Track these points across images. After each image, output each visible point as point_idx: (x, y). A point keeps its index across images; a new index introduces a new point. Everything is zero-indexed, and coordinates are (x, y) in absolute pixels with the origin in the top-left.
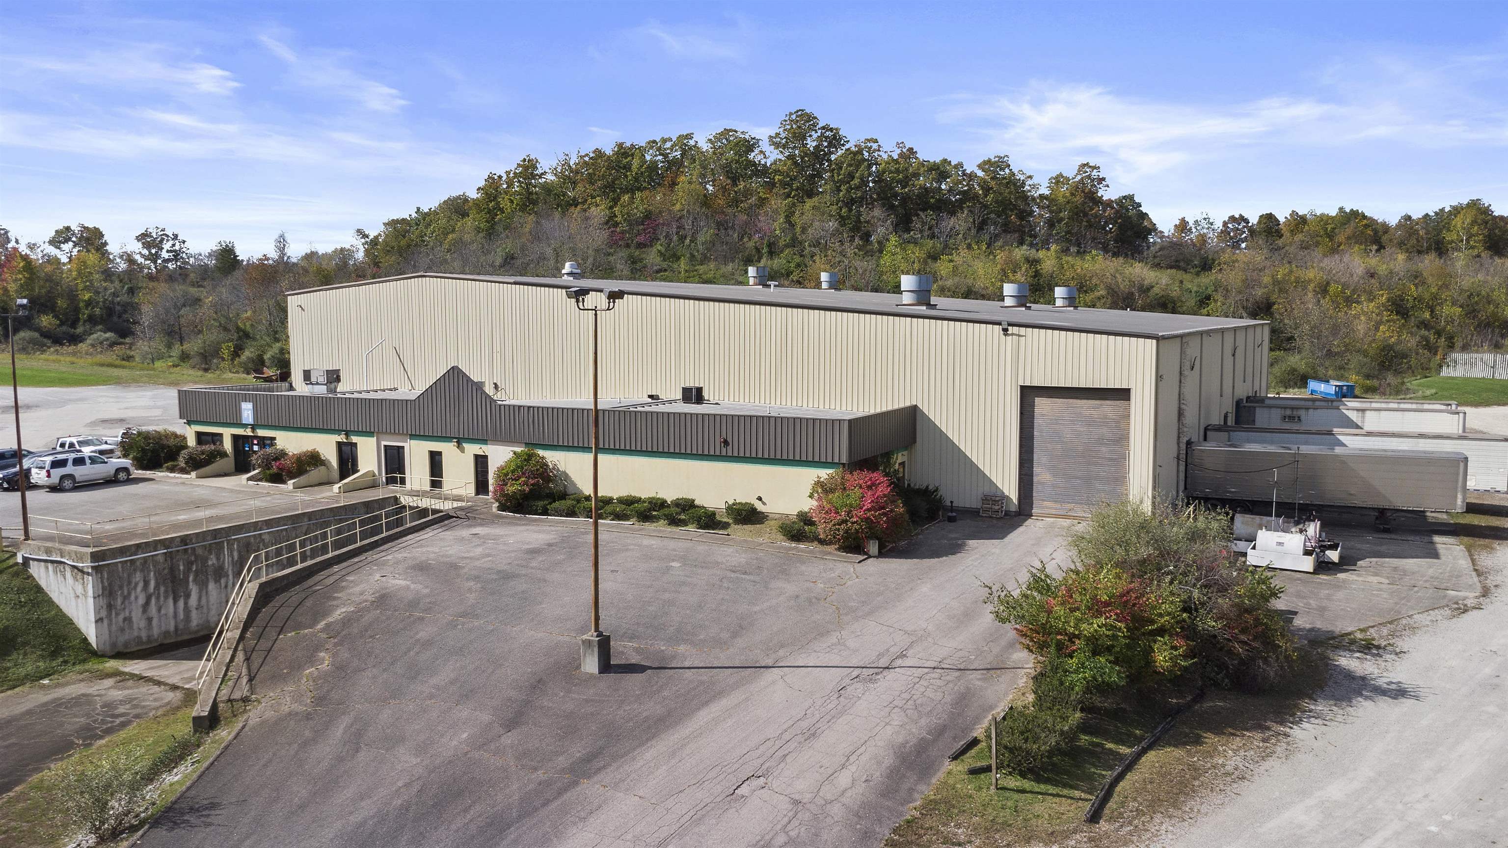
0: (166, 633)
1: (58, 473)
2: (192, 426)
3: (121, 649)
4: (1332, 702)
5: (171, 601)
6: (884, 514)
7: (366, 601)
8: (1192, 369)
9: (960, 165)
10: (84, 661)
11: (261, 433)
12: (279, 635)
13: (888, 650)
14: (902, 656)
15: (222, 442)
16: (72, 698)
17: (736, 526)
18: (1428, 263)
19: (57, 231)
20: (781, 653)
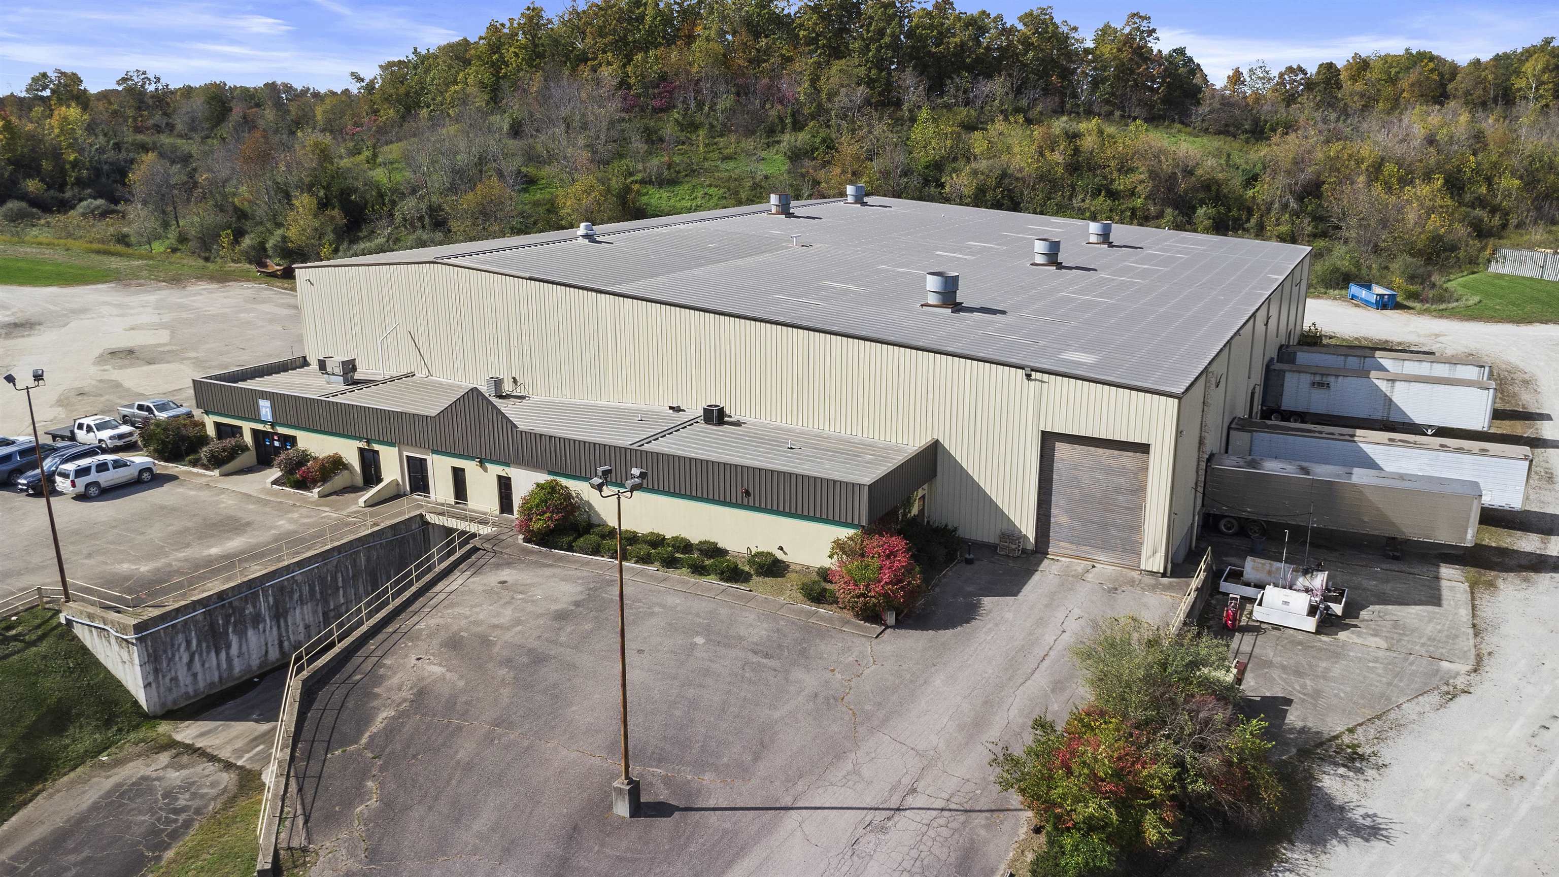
0: (212, 684)
1: (82, 482)
2: (210, 416)
3: (170, 706)
4: (1308, 847)
5: (213, 654)
6: (902, 588)
7: (405, 700)
8: (1217, 386)
9: (1000, 17)
10: (137, 727)
11: (281, 430)
12: (326, 754)
13: (899, 781)
14: (913, 791)
15: (242, 435)
16: (133, 784)
17: (760, 579)
18: (1491, 124)
19: (33, 79)
20: (801, 785)
